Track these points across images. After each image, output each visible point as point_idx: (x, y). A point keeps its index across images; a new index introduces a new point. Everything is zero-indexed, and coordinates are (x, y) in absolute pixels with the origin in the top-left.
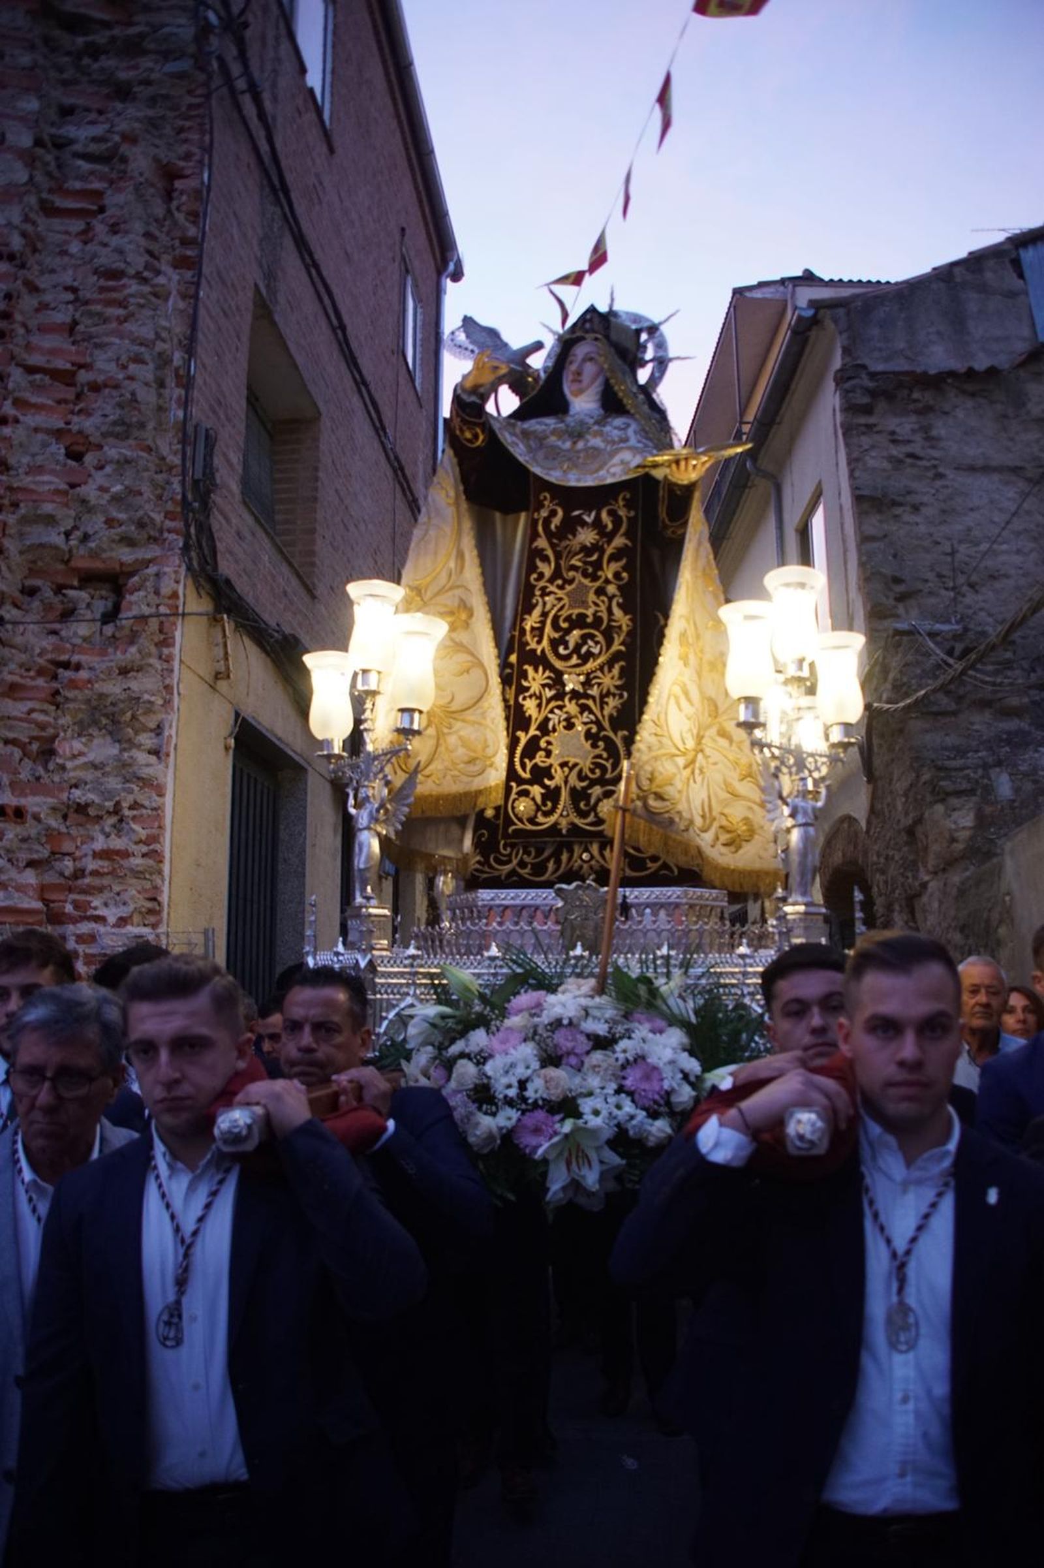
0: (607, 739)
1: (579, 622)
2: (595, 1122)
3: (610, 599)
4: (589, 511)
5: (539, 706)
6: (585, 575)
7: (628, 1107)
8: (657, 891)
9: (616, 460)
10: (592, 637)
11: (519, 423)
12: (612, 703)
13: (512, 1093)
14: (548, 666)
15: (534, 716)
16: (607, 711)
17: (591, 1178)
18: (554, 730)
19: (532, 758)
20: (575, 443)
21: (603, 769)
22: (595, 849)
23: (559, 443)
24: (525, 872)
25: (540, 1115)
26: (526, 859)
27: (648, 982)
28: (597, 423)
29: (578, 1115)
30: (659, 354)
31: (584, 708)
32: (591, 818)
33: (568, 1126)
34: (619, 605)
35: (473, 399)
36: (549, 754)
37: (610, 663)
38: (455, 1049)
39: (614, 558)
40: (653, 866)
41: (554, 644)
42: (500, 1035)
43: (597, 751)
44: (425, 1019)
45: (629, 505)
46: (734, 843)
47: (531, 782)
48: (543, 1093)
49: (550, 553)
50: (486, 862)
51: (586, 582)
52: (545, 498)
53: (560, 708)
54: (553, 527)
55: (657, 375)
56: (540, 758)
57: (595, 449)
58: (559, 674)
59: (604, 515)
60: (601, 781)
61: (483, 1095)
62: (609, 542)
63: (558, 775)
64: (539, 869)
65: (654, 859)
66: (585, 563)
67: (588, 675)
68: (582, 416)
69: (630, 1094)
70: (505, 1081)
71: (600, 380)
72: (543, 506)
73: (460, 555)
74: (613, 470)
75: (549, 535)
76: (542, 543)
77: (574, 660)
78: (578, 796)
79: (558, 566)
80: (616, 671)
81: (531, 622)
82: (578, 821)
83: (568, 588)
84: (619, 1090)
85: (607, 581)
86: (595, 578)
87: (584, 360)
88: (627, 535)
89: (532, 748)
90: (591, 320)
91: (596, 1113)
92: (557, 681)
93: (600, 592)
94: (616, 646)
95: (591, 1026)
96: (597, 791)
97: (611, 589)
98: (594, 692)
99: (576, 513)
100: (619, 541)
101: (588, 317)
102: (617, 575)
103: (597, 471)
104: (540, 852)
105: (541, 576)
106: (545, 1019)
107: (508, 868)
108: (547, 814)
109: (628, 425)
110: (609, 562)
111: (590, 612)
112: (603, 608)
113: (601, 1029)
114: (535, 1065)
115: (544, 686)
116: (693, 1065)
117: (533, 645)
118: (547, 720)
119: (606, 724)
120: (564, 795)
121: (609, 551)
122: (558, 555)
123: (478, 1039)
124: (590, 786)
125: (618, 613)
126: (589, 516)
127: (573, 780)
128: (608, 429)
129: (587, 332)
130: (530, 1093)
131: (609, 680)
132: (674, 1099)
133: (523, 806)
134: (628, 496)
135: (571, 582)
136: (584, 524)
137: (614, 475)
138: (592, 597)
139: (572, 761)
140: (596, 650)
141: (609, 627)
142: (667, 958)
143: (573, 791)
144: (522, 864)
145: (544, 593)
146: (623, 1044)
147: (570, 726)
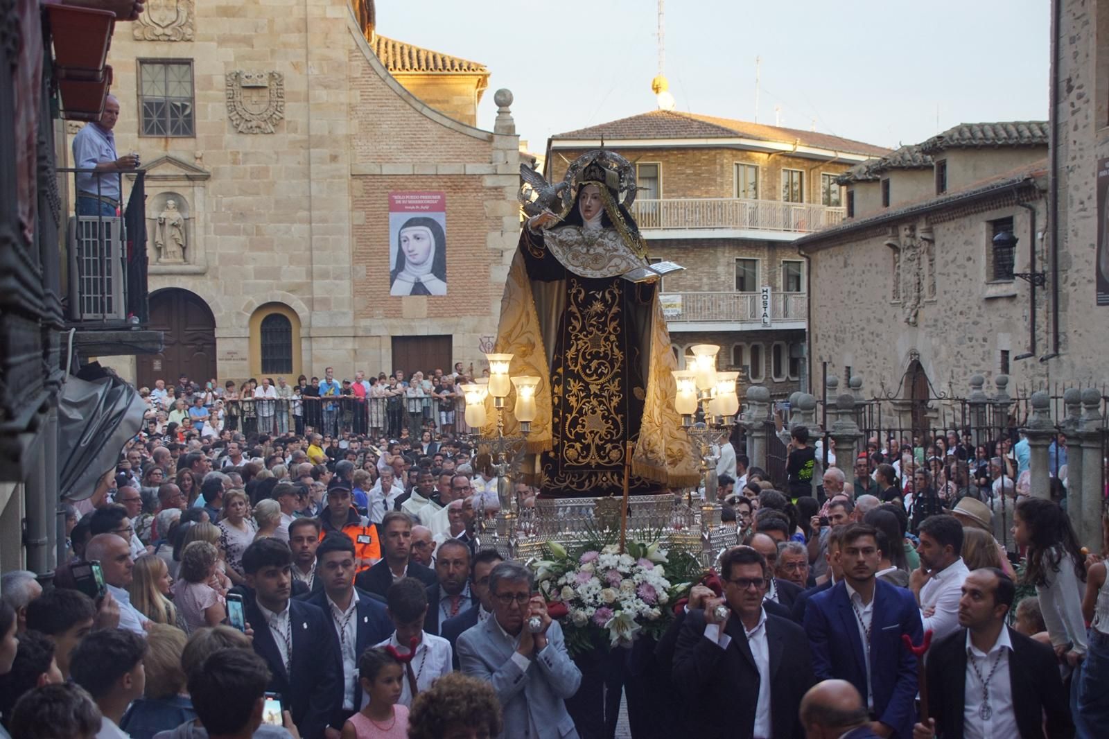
0: (613, 419)
1: (596, 356)
2: (629, 611)
3: (612, 343)
4: (598, 290)
5: (577, 401)
6: (598, 329)
7: (642, 604)
8: (642, 497)
10: (604, 364)
12: (616, 400)
13: (591, 601)
14: (581, 380)
15: (575, 405)
16: (613, 404)
17: (628, 634)
18: (586, 414)
19: (575, 428)
20: (589, 250)
21: (612, 435)
22: (609, 475)
23: (580, 249)
24: (573, 486)
25: (604, 609)
26: (574, 480)
27: (643, 545)
28: (601, 236)
29: (622, 609)
31: (601, 403)
32: (607, 460)
33: (618, 614)
34: (617, 347)
36: (583, 426)
37: (613, 379)
38: (561, 581)
39: (613, 319)
40: (638, 483)
41: (584, 368)
42: (581, 574)
43: (609, 425)
44: (545, 568)
46: (674, 463)
47: (575, 441)
48: (605, 600)
49: (578, 315)
50: (552, 481)
51: (599, 333)
52: (574, 282)
53: (589, 402)
54: (579, 300)
56: (579, 428)
58: (587, 384)
59: (607, 294)
60: (611, 441)
61: (578, 602)
62: (610, 311)
63: (589, 438)
64: (581, 485)
65: (639, 479)
66: (598, 323)
67: (602, 384)
69: (642, 598)
70: (588, 595)
71: (601, 210)
72: (573, 287)
73: (528, 315)
74: (610, 269)
75: (578, 305)
76: (574, 308)
77: (594, 377)
78: (600, 448)
79: (583, 324)
80: (616, 383)
81: (570, 354)
82: (601, 462)
83: (590, 337)
84: (637, 597)
85: (610, 333)
86: (604, 332)
88: (619, 305)
89: (574, 423)
90: (594, 171)
91: (629, 607)
92: (586, 387)
93: (607, 339)
94: (616, 370)
95: (621, 569)
96: (609, 446)
97: (613, 338)
98: (605, 394)
99: (592, 292)
100: (615, 309)
102: (615, 329)
103: (602, 269)
104: (580, 476)
105: (574, 328)
106: (601, 566)
107: (565, 484)
108: (583, 458)
110: (611, 321)
111: (602, 349)
112: (609, 348)
113: (627, 570)
114: (600, 588)
115: (579, 390)
116: (667, 584)
117: (572, 368)
118: (581, 408)
119: (613, 411)
120: (593, 448)
121: (610, 316)
122: (583, 317)
123: (571, 576)
124: (605, 443)
125: (615, 349)
126: (599, 294)
127: (597, 440)
128: (606, 241)
129: (592, 179)
130: (599, 600)
131: (614, 387)
132: (660, 599)
133: (571, 453)
134: (619, 282)
135: (591, 333)
136: (596, 299)
137: (611, 272)
138: (602, 342)
139: (596, 430)
140: (606, 372)
141: (612, 359)
142: (650, 532)
143: (597, 445)
144: (572, 483)
145: (577, 339)
146: (637, 576)
147: (594, 412)
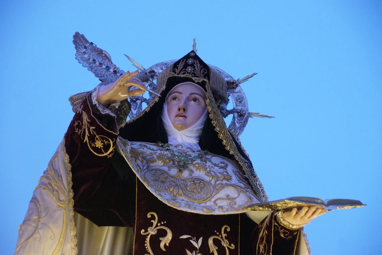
9: (222, 194)
11: (129, 143)
20: (180, 171)
23: (166, 168)
30: (239, 108)
35: (107, 112)
45: (231, 238)
52: (153, 217)
54: (162, 245)
55: (238, 125)
57: (200, 180)
59: (210, 242)
68: (184, 148)
71: (202, 119)
72: (152, 225)
74: (220, 203)
87: (188, 99)
90: (192, 65)
99: (185, 237)
101: (190, 61)
109: (227, 166)
126: (197, 241)
134: (229, 230)
136: (192, 248)
137: (221, 207)
